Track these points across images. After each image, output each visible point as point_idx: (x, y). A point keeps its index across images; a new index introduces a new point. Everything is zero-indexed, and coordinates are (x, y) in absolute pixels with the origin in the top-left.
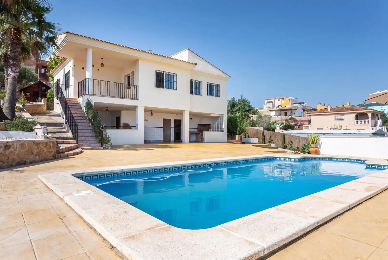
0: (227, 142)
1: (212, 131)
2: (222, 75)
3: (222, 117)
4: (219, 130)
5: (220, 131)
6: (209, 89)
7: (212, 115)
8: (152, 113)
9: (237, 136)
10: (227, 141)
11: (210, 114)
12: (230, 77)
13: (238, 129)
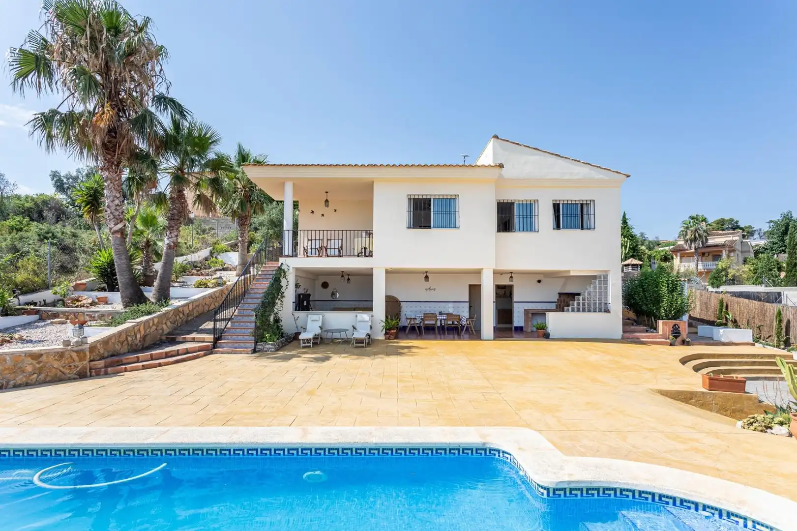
0: (623, 340)
1: (573, 310)
2: (601, 176)
3: (606, 277)
4: (596, 309)
5: (600, 311)
6: (563, 214)
7: (572, 274)
8: (427, 277)
9: (660, 322)
10: (622, 335)
11: (569, 271)
12: (628, 176)
13: (664, 304)
